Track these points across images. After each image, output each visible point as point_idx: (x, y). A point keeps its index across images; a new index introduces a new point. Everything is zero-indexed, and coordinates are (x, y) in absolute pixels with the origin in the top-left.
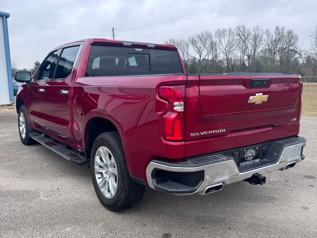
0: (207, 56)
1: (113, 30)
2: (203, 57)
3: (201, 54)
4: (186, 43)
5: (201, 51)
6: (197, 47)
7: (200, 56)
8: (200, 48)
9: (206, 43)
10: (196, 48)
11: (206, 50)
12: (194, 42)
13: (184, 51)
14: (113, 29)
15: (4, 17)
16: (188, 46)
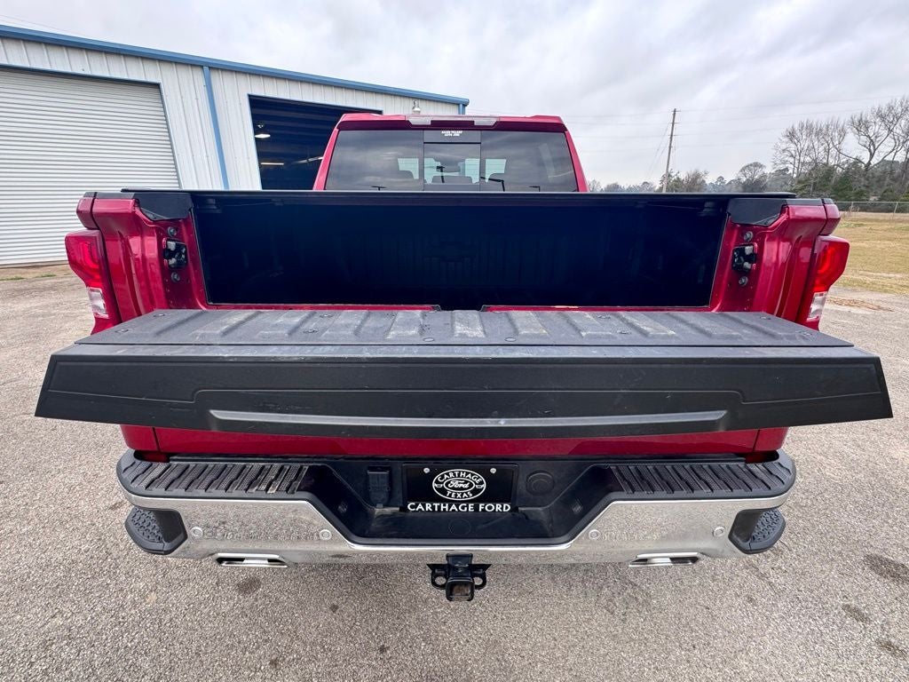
0: (893, 154)
1: (674, 114)
2: (879, 156)
3: (875, 150)
4: (840, 128)
5: (877, 145)
6: (869, 136)
7: (872, 155)
8: (876, 137)
9: (897, 125)
10: (864, 138)
11: (893, 141)
12: (861, 125)
13: (831, 145)
14: (675, 111)
15: (461, 106)
16: (843, 134)
